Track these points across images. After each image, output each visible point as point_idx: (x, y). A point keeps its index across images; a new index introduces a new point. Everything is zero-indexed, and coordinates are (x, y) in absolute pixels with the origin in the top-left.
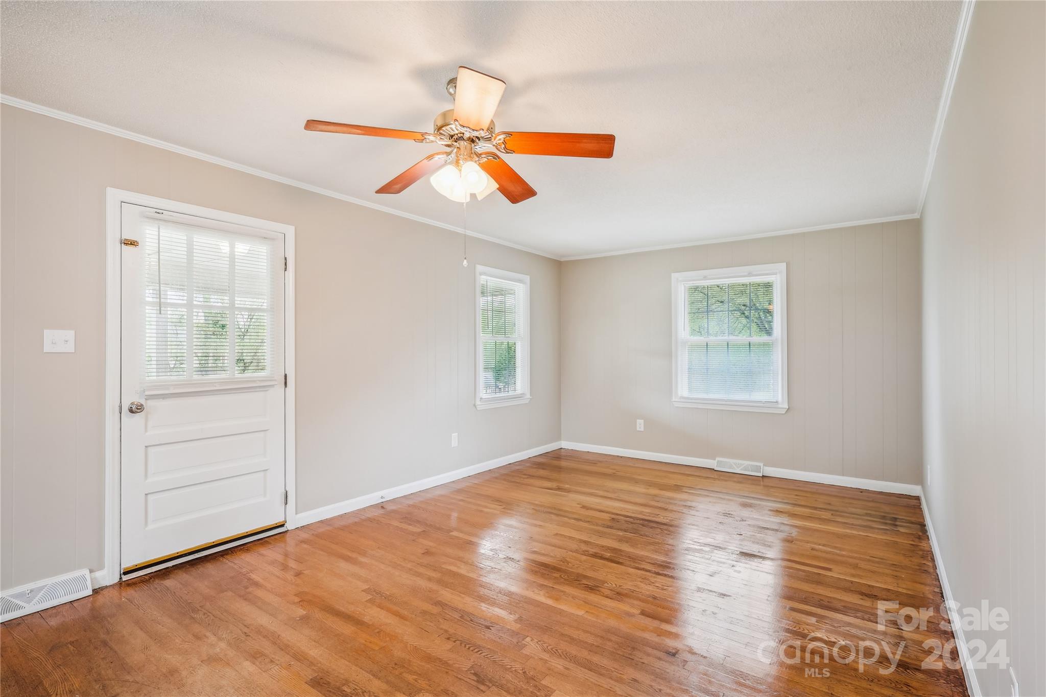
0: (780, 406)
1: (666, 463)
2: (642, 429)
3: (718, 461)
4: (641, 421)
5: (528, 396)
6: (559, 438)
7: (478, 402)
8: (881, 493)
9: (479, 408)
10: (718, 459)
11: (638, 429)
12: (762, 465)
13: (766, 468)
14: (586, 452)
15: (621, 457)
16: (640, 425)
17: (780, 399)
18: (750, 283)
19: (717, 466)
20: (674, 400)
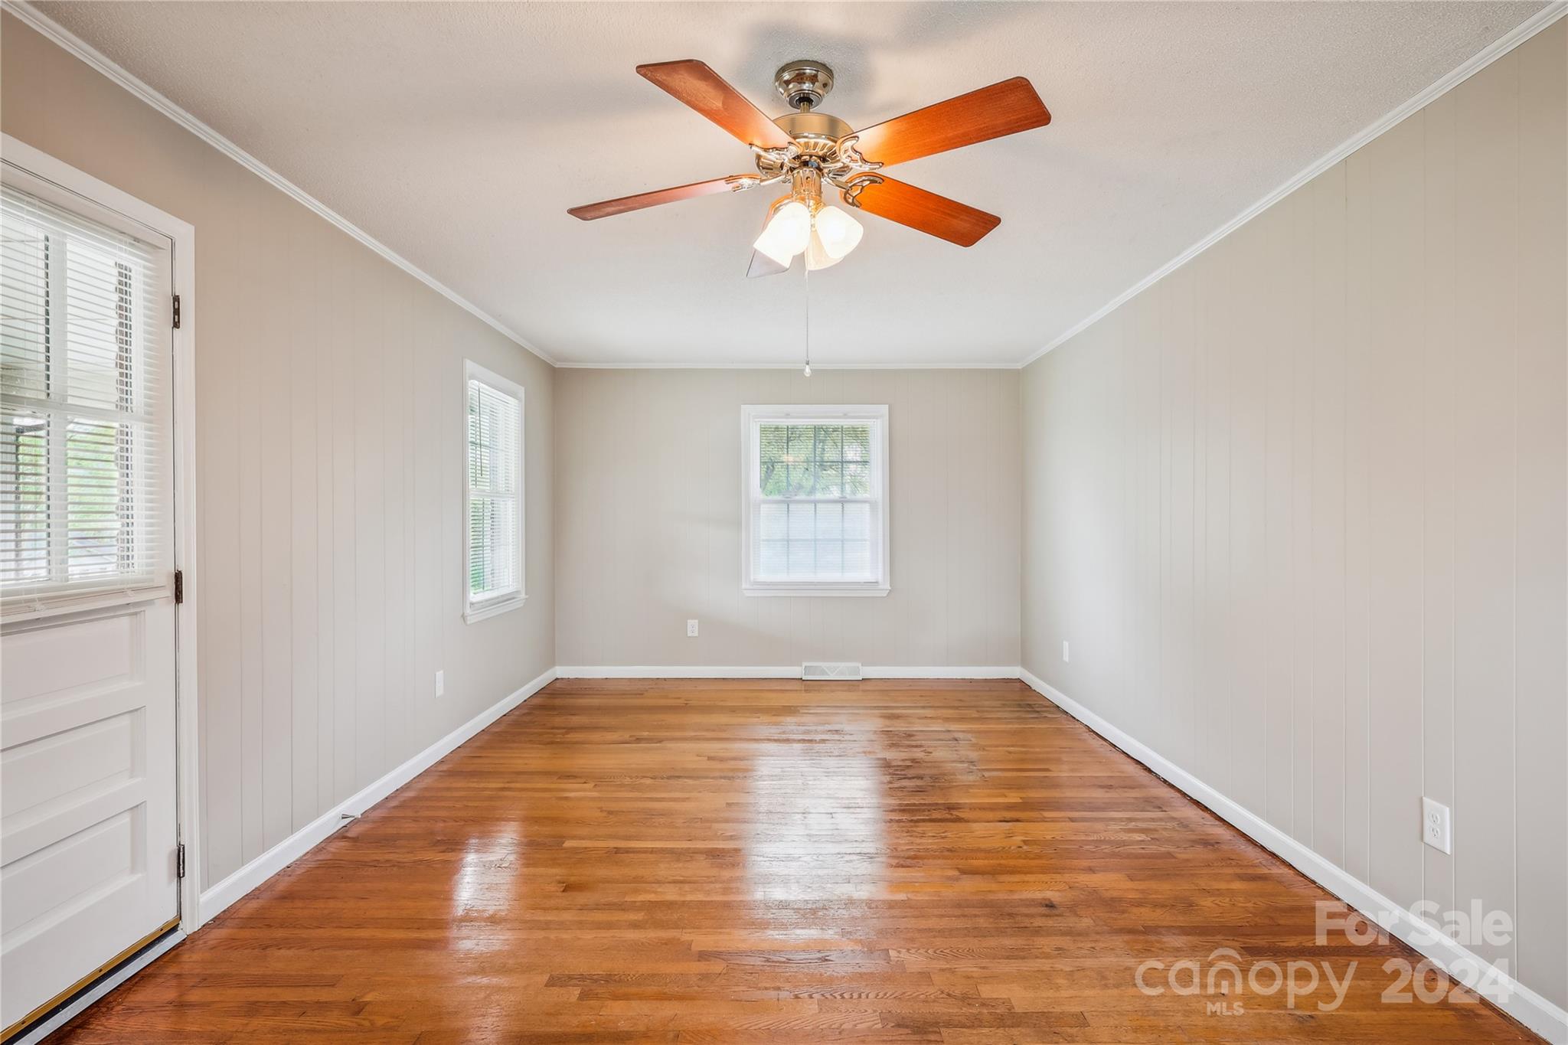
0: (881, 587)
1: (734, 679)
2: (696, 634)
3: (806, 667)
4: (693, 621)
5: (523, 595)
6: (552, 663)
7: (468, 611)
8: (986, 680)
9: (470, 620)
10: (805, 664)
11: (689, 634)
12: (860, 665)
13: (865, 668)
14: (602, 679)
15: (665, 679)
16: (693, 627)
17: (880, 579)
18: (842, 427)
19: (805, 675)
20: (744, 586)
